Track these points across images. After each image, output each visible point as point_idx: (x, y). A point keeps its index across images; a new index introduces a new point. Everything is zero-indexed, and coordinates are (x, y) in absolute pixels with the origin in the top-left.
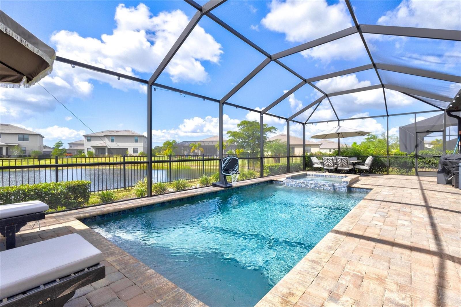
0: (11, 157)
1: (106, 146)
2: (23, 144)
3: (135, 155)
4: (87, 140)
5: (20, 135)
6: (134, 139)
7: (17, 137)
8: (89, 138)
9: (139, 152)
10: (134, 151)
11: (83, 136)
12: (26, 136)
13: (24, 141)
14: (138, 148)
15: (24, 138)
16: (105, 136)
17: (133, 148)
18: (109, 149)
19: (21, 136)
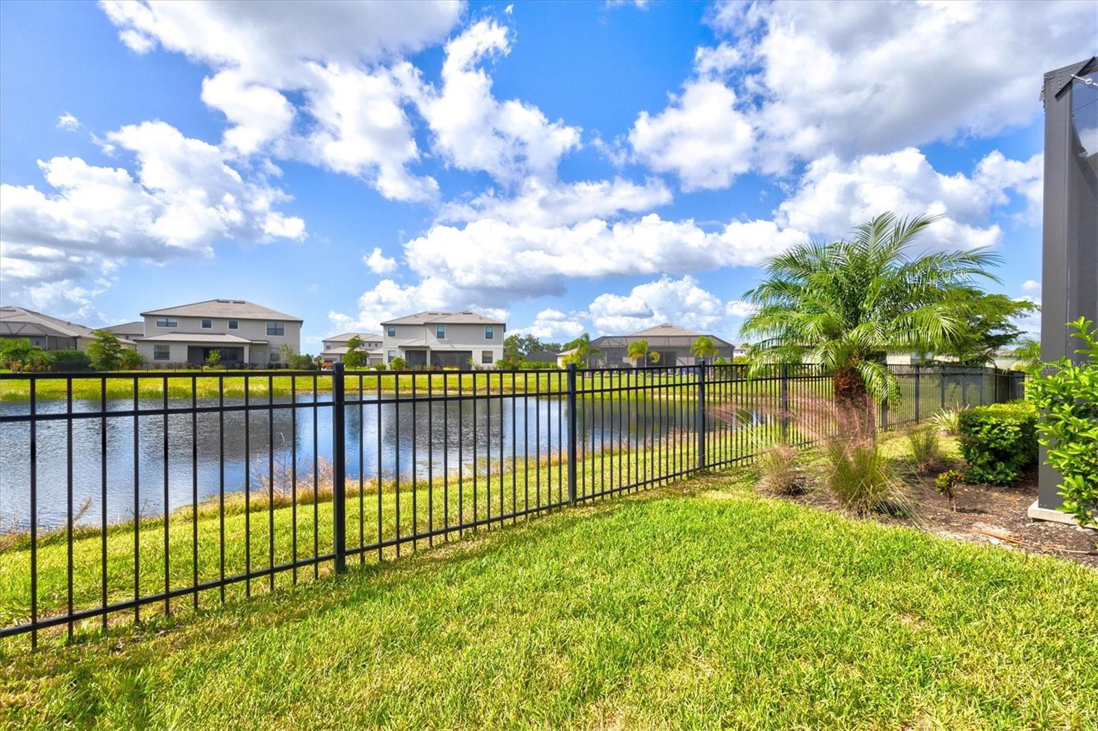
0: (257, 367)
1: (428, 347)
2: (275, 340)
3: (486, 366)
4: (389, 332)
5: (270, 323)
6: (484, 330)
7: (265, 326)
8: (392, 329)
9: (495, 360)
10: (483, 358)
11: (382, 324)
12: (279, 326)
13: (276, 334)
14: (492, 352)
15: (276, 329)
16: (426, 325)
17: (483, 352)
18: (434, 353)
19: (272, 326)
